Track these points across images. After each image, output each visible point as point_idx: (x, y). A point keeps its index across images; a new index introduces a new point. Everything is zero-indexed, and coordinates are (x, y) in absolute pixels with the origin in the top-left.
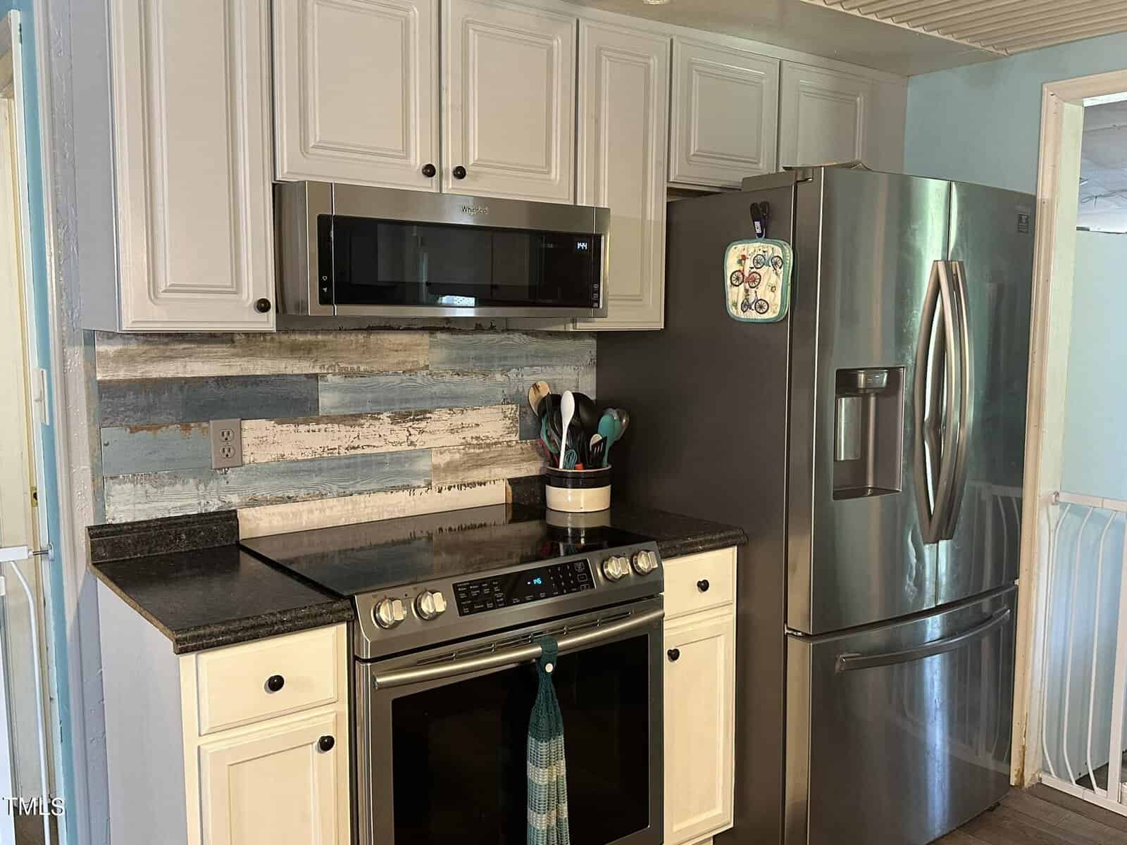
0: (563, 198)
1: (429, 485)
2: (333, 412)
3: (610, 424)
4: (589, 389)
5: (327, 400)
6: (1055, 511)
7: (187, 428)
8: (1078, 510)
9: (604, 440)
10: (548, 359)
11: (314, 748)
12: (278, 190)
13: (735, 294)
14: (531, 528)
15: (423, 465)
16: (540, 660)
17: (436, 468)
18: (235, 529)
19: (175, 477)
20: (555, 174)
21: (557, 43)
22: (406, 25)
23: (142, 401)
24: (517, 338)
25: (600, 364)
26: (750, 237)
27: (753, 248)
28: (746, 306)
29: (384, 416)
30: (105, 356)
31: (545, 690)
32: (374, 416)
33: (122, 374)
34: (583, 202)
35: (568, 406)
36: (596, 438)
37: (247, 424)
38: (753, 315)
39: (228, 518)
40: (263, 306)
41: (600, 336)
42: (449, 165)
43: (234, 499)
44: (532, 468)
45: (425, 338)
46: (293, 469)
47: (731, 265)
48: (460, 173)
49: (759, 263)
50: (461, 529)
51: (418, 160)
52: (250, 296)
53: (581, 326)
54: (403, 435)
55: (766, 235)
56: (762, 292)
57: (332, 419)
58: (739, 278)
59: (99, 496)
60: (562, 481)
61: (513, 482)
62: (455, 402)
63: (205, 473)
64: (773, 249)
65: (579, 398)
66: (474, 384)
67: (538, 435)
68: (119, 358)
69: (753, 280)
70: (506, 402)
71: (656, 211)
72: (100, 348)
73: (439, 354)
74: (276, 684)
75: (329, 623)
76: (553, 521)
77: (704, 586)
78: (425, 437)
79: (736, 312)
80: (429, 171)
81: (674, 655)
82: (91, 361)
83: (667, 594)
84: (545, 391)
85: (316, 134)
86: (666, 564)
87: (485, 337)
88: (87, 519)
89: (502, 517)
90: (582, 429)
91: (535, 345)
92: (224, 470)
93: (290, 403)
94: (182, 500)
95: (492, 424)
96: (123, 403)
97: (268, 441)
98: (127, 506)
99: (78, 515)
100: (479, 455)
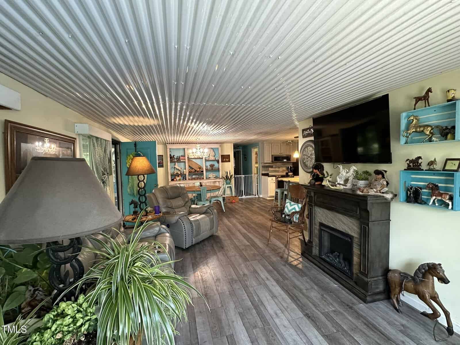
3: (293, 168)
5: (274, 167)
7: (266, 168)
11: (274, 183)
12: (272, 156)
22: (279, 146)
24: (286, 163)
25: (293, 164)
30: (263, 164)
32: (277, 168)
39: (268, 173)
46: (271, 171)
52: (270, 161)
53: (291, 162)
60: (289, 172)
61: (286, 173)
62: (282, 167)
65: (290, 167)
67: (288, 169)
73: (281, 164)
74: (272, 179)
75: (274, 177)
76: (288, 175)
78: (280, 169)
80: (280, 153)
84: (288, 166)
85: (274, 152)
90: (290, 169)
91: (288, 163)
92: (268, 171)
93: (272, 167)
94: (266, 172)
95: (284, 169)
96: (264, 167)
97: (270, 169)
98: (263, 172)
99: (261, 173)
100: (284, 171)
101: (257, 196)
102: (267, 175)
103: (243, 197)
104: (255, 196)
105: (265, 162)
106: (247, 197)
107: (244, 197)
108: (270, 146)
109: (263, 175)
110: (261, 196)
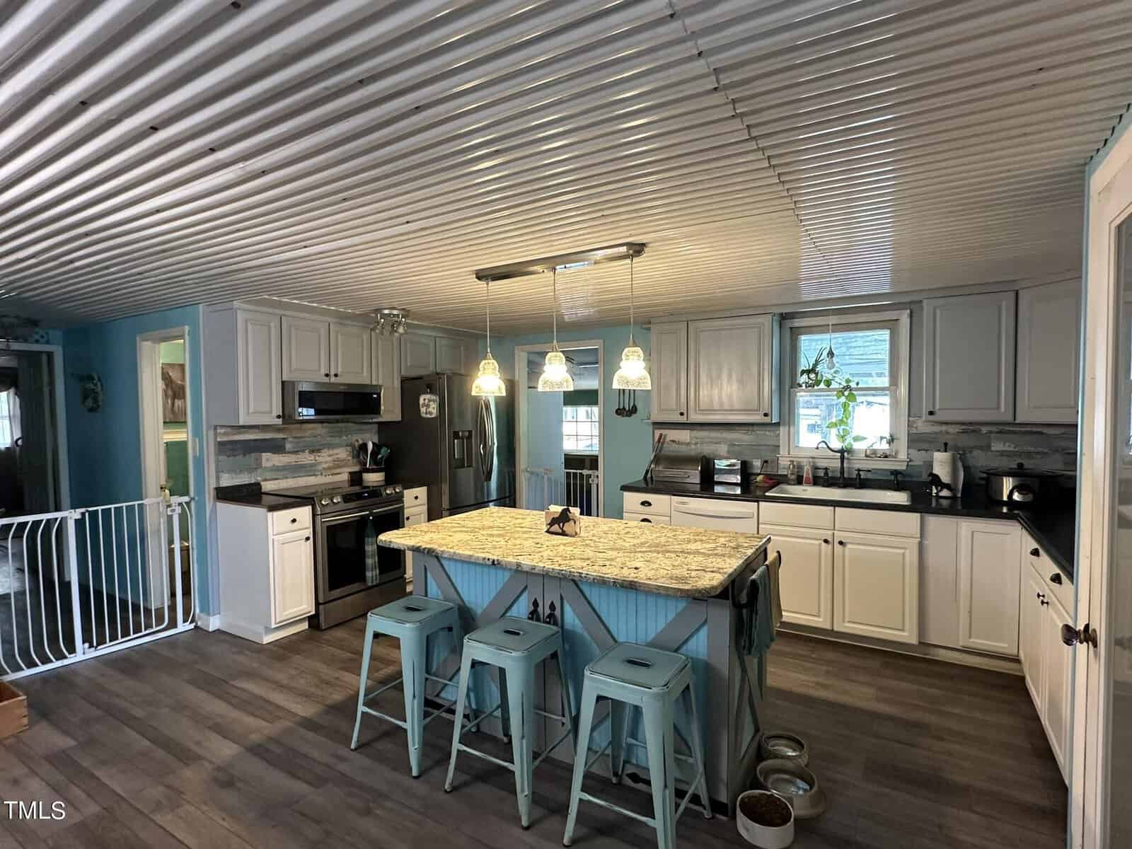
0: (368, 382)
1: (322, 474)
2: (291, 450)
3: (384, 452)
4: (376, 441)
5: (288, 446)
6: (526, 474)
7: (244, 455)
8: (532, 473)
9: (382, 457)
10: (361, 431)
11: (303, 541)
12: (283, 383)
13: (423, 410)
14: (357, 489)
15: (320, 467)
16: (368, 516)
17: (324, 469)
18: (261, 488)
19: (241, 471)
20: (365, 374)
21: (365, 337)
22: (319, 336)
23: (231, 447)
24: (350, 424)
25: (379, 432)
26: (426, 393)
27: (428, 396)
28: (426, 413)
29: (307, 451)
30: (220, 433)
31: (370, 525)
32: (303, 451)
33: (225, 439)
34: (374, 383)
35: (370, 446)
36: (380, 456)
37: (264, 454)
38: (428, 416)
39: (258, 485)
40: (279, 417)
41: (380, 424)
42: (332, 373)
43: (259, 479)
44: (357, 469)
45: (319, 425)
46: (276, 469)
47: (421, 401)
48: (336, 375)
49: (430, 401)
50: (333, 489)
51: (323, 371)
52: (275, 414)
53: (374, 420)
54: (313, 458)
55: (431, 393)
56: (431, 409)
57: (289, 453)
58: (424, 405)
59: (218, 478)
60: (368, 471)
61: (350, 473)
62: (330, 446)
63: (251, 470)
64: (433, 397)
65: (374, 444)
66: (337, 440)
67: (359, 457)
68: (225, 434)
69: (428, 406)
70: (347, 446)
71: (397, 384)
72: (219, 431)
73: (324, 431)
74: (294, 521)
75: (307, 505)
76: (365, 484)
77: (416, 498)
78: (321, 458)
79: (424, 415)
80: (327, 375)
81: (408, 518)
82: (216, 435)
83: (405, 499)
84: (361, 442)
85: (294, 367)
86: (405, 492)
87: (340, 425)
88: (213, 485)
89: (346, 485)
90: (374, 454)
91: (356, 427)
92: (256, 469)
93: (277, 447)
94: (244, 479)
95: (343, 453)
96: (225, 448)
97: (269, 460)
98: (227, 481)
99: (211, 484)
100: (338, 464)
101: (182, 627)
102: (249, 495)
103: (71, 659)
104: (173, 624)
105: (241, 423)
106: (104, 650)
107: (83, 653)
108: (274, 325)
109: (225, 495)
110: (214, 623)
